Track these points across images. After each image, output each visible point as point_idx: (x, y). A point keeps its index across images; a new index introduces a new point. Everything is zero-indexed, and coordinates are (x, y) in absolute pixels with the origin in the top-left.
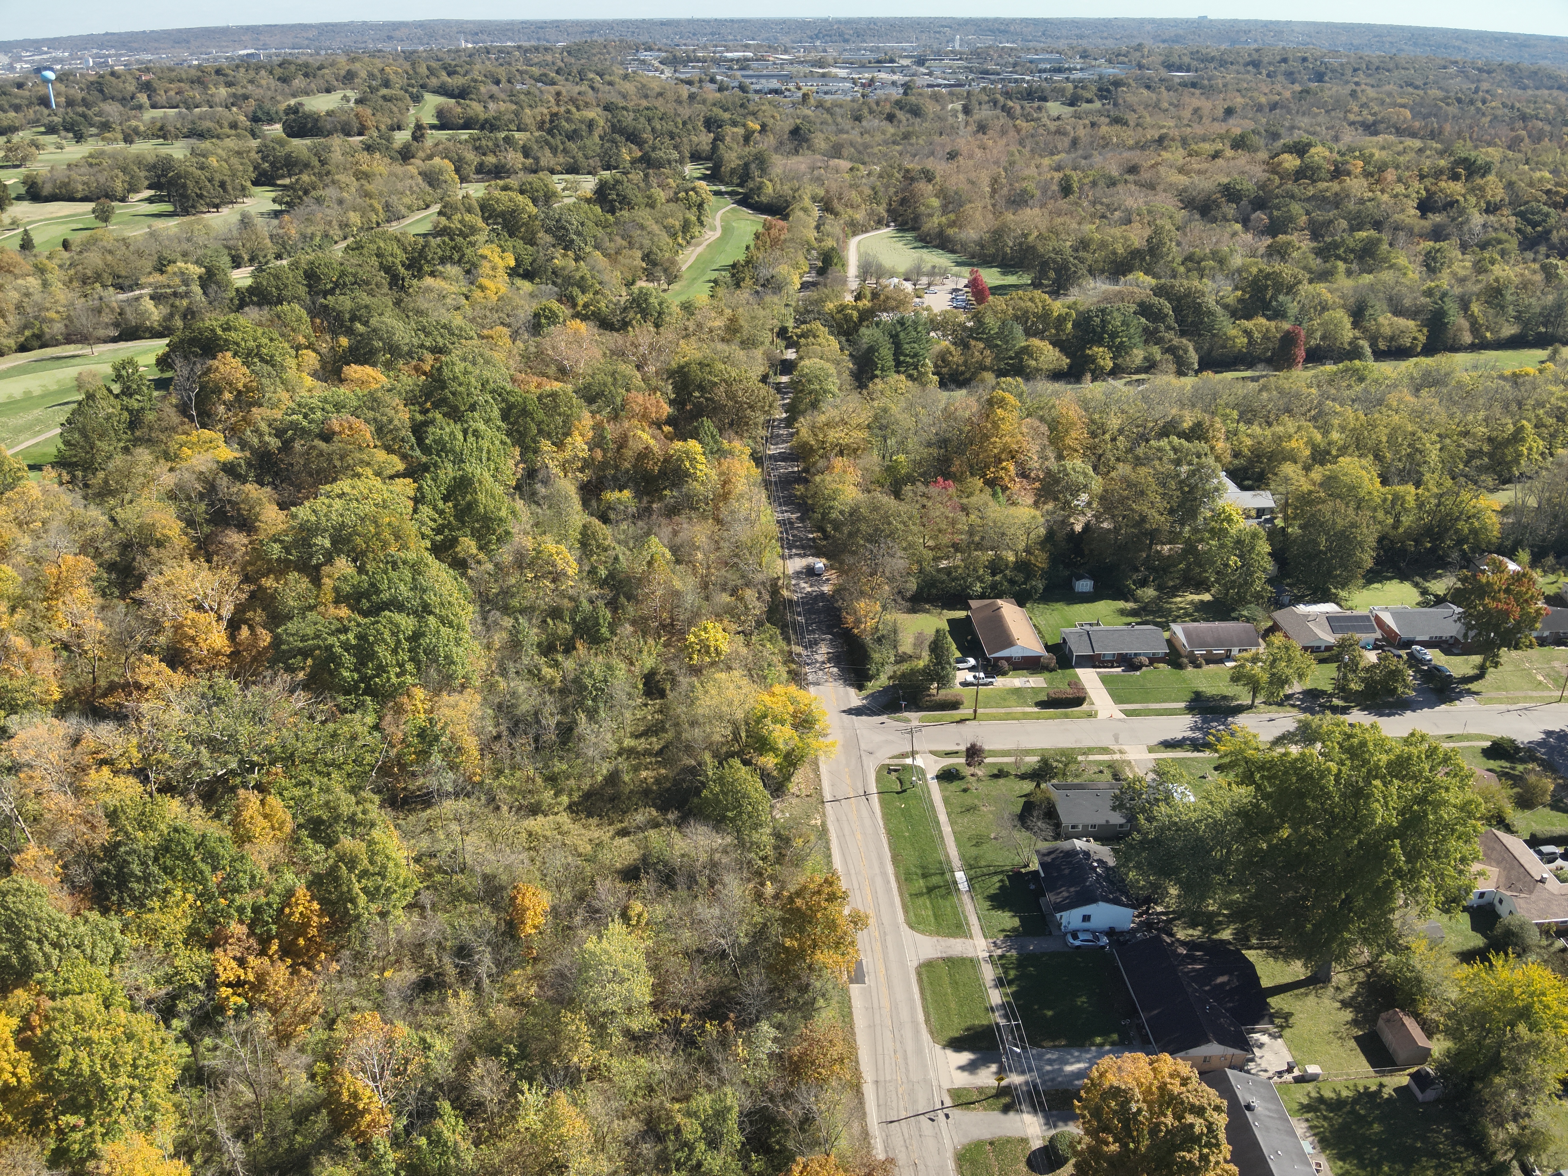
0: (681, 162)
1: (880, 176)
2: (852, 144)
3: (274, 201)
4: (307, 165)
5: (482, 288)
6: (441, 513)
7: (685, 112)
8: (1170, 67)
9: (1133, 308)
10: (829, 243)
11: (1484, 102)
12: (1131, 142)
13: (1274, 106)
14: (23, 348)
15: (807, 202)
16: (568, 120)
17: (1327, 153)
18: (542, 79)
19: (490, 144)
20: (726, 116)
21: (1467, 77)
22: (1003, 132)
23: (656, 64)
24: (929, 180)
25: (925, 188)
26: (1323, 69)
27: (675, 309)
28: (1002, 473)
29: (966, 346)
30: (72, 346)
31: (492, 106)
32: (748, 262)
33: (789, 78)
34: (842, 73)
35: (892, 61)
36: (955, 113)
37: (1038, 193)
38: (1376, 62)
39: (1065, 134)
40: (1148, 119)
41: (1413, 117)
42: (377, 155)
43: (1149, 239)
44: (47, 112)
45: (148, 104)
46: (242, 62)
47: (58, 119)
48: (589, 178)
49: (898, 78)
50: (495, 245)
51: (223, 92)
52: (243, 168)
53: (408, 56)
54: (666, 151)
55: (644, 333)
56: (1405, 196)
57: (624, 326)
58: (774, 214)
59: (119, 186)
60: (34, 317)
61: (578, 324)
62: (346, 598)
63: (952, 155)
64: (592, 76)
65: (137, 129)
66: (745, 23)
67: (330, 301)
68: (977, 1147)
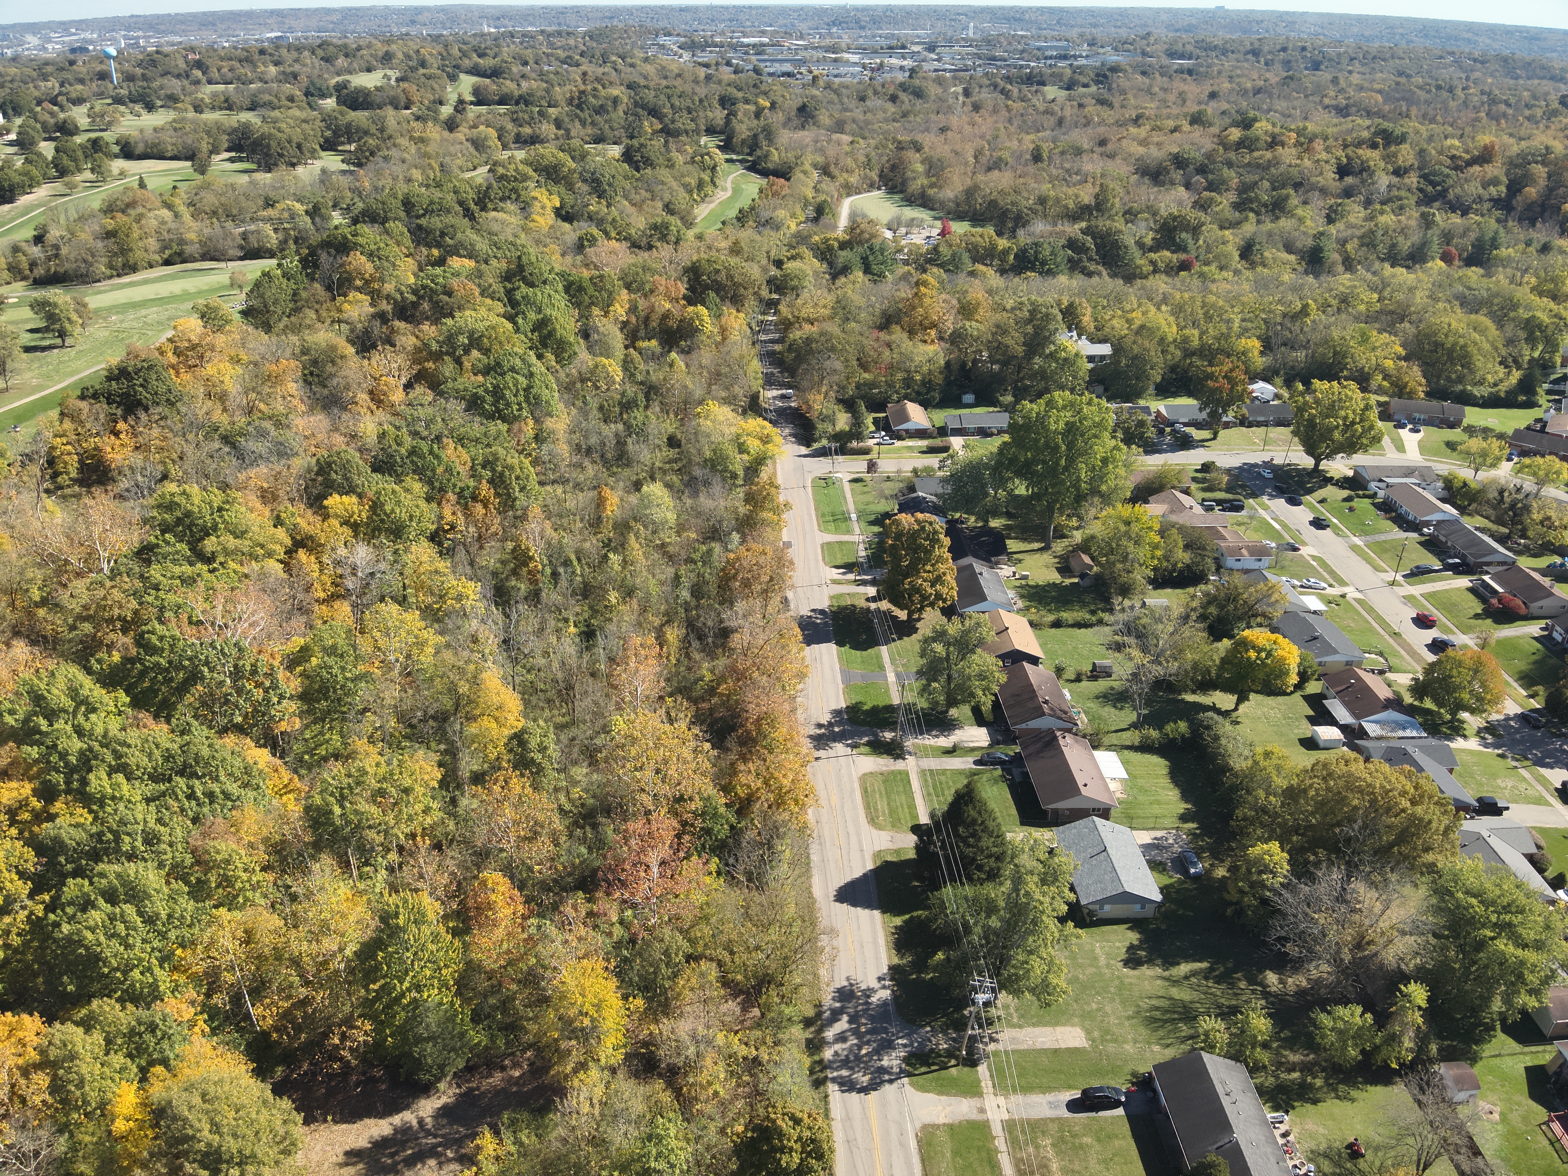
0: (697, 132)
1: (877, 148)
2: (854, 121)
3: (343, 162)
4: (366, 133)
5: (533, 221)
6: (531, 339)
7: (702, 91)
8: (1172, 55)
9: (1063, 241)
10: (822, 197)
11: (1464, 90)
12: (1110, 120)
13: (1258, 91)
14: (167, 263)
15: (807, 167)
16: (594, 96)
17: (1270, 127)
18: (568, 61)
19: (526, 117)
20: (740, 95)
21: (1461, 68)
22: (995, 111)
23: (675, 48)
24: (918, 151)
25: (912, 156)
26: (1320, 58)
28: (926, 338)
30: (210, 262)
31: (524, 84)
32: (752, 208)
33: (803, 62)
34: (854, 58)
35: (903, 47)
36: (955, 96)
37: (1011, 161)
38: (1373, 52)
39: (1053, 114)
40: (1133, 101)
41: (1384, 101)
42: (430, 124)
43: (1097, 196)
44: (111, 86)
45: (204, 80)
46: (276, 43)
47: (124, 92)
48: (616, 147)
49: (908, 63)
50: (543, 190)
51: (273, 70)
52: (315, 131)
53: (436, 39)
54: (683, 122)
55: (665, 251)
56: (1327, 162)
57: (650, 247)
58: (778, 176)
59: (205, 147)
60: (171, 240)
61: (614, 243)
62: (479, 372)
63: (943, 130)
64: (614, 58)
65: (202, 100)
66: (763, 10)
67: (423, 222)
68: (842, 595)
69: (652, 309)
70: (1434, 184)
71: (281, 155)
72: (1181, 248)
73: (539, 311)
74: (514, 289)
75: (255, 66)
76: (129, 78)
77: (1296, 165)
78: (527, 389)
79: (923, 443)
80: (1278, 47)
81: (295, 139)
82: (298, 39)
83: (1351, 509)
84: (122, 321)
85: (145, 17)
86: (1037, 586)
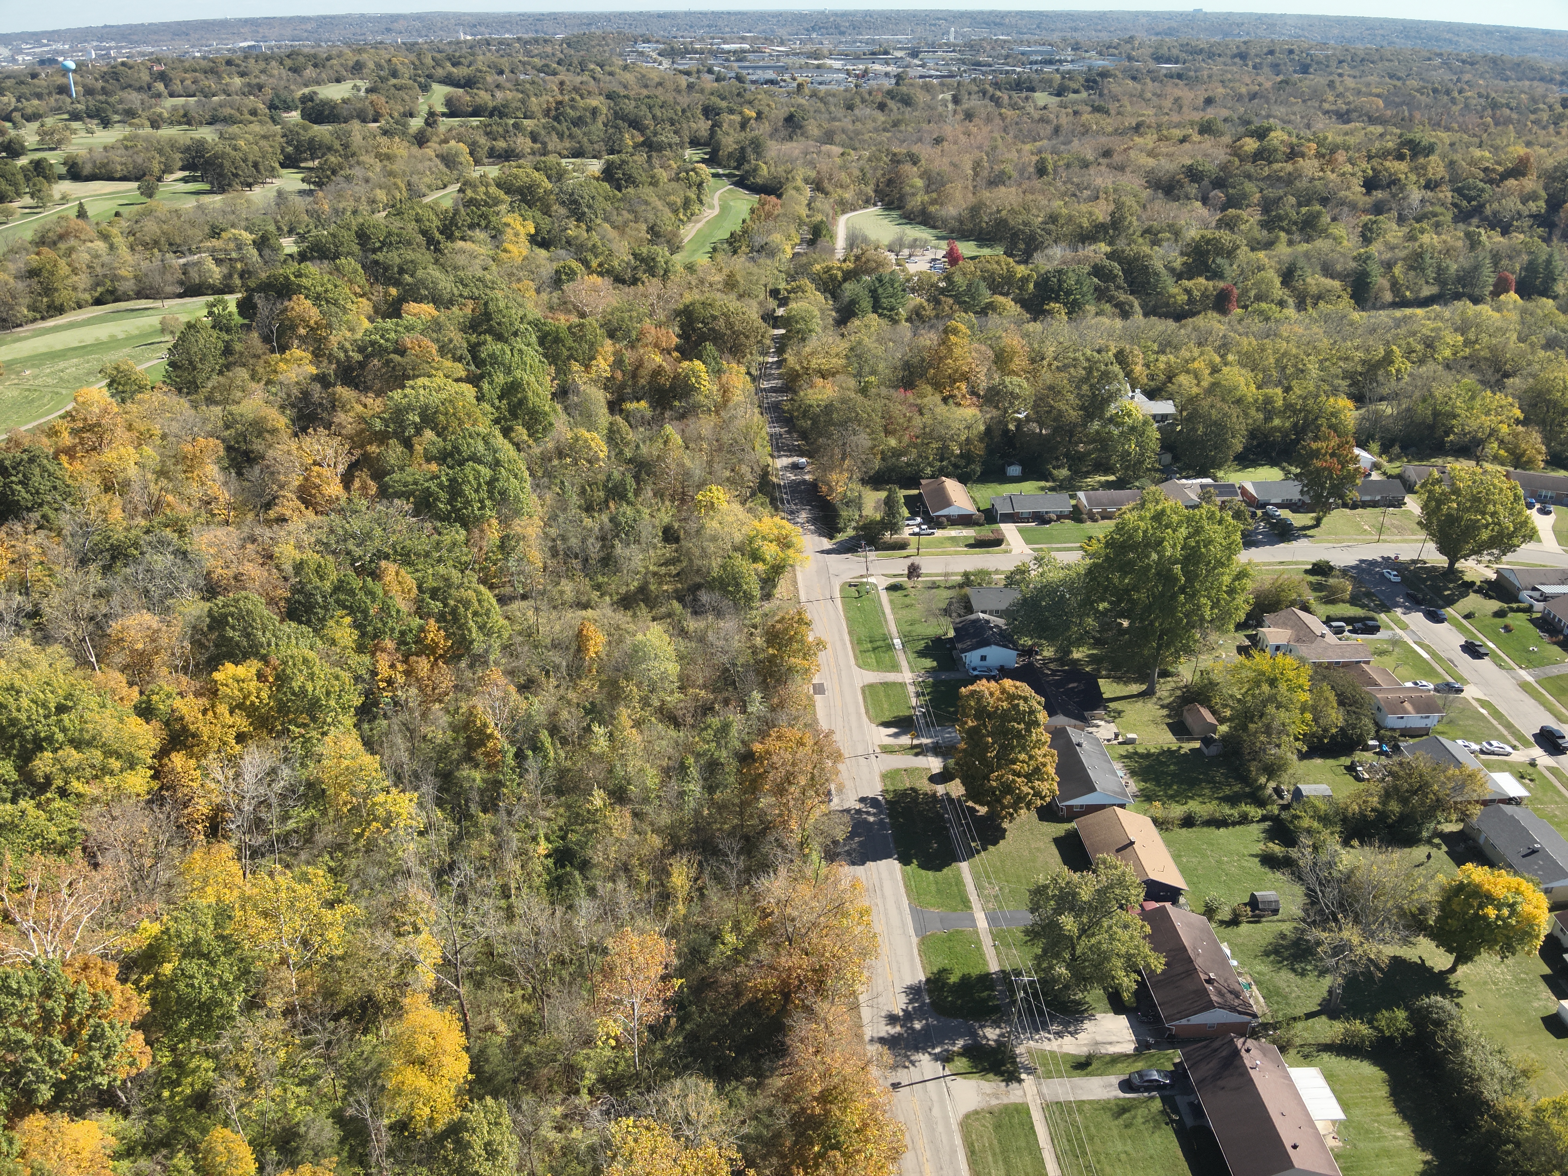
0: (681, 145)
1: (870, 160)
2: (843, 131)
3: (303, 180)
4: (330, 149)
5: (505, 251)
6: (498, 408)
7: (684, 100)
8: (1159, 59)
9: (1087, 269)
10: (819, 217)
11: (1460, 92)
12: (1110, 129)
13: (1253, 96)
14: (98, 302)
15: (799, 182)
16: (572, 107)
17: (1286, 137)
18: (544, 69)
19: (501, 130)
20: (724, 104)
21: (1451, 69)
22: (989, 120)
23: (654, 55)
24: (915, 163)
25: (908, 169)
26: (1308, 61)
27: (679, 268)
28: (956, 392)
29: (938, 302)
30: (143, 301)
31: (499, 95)
32: (745, 232)
33: (785, 69)
34: (837, 64)
35: (886, 53)
36: (944, 103)
37: (1015, 174)
38: (1361, 53)
39: (1048, 122)
40: (1129, 108)
41: (1386, 106)
42: (397, 139)
43: (1112, 214)
44: (68, 100)
45: (166, 93)
46: (247, 53)
47: (80, 107)
48: (595, 161)
49: (892, 69)
50: (516, 215)
51: (238, 81)
52: (273, 150)
53: (410, 47)
54: (667, 136)
55: (652, 286)
56: (1353, 175)
57: (635, 281)
58: (769, 193)
59: (156, 167)
60: (105, 276)
61: (594, 278)
62: (434, 458)
63: (938, 141)
64: (592, 66)
65: (160, 115)
66: (741, 16)
67: (380, 257)
68: (897, 771)
69: (640, 365)
70: (1470, 200)
71: (236, 175)
72: (1216, 274)
73: (508, 371)
74: (479, 344)
75: (220, 78)
76: (89, 91)
77: (1320, 179)
78: (491, 483)
79: (969, 533)
80: (1265, 50)
81: (251, 158)
82: (271, 48)
83: (1507, 629)
84: (35, 377)
85: (118, 27)
86: (1148, 755)
